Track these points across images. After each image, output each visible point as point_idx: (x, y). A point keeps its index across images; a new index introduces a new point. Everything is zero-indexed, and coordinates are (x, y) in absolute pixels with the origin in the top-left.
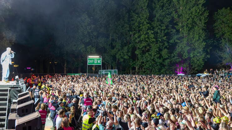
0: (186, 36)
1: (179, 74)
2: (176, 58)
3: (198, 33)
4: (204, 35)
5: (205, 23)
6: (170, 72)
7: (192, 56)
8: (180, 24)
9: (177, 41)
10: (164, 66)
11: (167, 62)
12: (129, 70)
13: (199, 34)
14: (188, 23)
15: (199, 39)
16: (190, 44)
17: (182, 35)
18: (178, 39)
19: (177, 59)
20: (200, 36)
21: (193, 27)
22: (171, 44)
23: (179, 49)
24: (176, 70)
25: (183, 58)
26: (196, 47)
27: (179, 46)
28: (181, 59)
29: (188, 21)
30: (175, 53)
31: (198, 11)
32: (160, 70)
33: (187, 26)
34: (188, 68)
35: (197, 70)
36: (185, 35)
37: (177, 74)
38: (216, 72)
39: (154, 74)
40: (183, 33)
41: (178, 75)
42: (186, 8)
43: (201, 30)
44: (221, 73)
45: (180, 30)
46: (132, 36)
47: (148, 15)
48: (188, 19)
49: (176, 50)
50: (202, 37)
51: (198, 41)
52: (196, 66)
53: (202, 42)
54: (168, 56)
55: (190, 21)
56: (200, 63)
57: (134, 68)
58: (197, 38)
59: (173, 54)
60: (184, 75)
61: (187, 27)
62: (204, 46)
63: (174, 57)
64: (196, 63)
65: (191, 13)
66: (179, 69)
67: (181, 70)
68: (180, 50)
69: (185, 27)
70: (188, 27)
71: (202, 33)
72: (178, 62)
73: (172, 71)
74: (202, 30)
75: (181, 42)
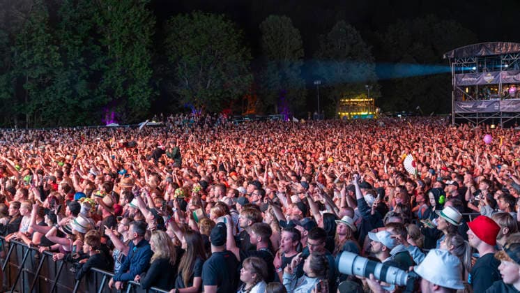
0: (119, 59)
1: (109, 123)
2: (103, 96)
3: (139, 54)
4: (150, 58)
5: (150, 37)
6: (92, 122)
7: (130, 93)
8: (109, 37)
9: (103, 66)
10: (81, 111)
11: (86, 103)
12: (12, 121)
13: (141, 55)
14: (122, 36)
15: (142, 64)
16: (126, 71)
17: (112, 56)
18: (106, 63)
19: (105, 97)
20: (142, 59)
21: (131, 43)
22: (92, 72)
23: (108, 81)
24: (103, 117)
25: (115, 97)
26: (137, 77)
27: (107, 76)
28: (111, 99)
29: (121, 31)
30: (100, 88)
31: (139, 15)
32: (73, 118)
33: (120, 39)
34: (124, 114)
35: (139, 117)
36: (117, 56)
37: (106, 124)
38: (171, 119)
39: (63, 126)
40: (113, 53)
41: (108, 125)
42: (118, 9)
43: (144, 49)
44: (177, 120)
45: (109, 47)
46: (16, 54)
47: (48, 15)
48: (123, 28)
49: (102, 83)
50: (147, 60)
51: (140, 67)
52: (138, 109)
53: (147, 69)
54: (88, 93)
55: (125, 32)
56: (143, 104)
57: (22, 117)
58: (139, 63)
59: (97, 89)
60: (117, 125)
61: (120, 43)
62: (150, 76)
63: (98, 95)
64: (137, 105)
65: (128, 18)
66: (109, 116)
67: (112, 117)
68: (110, 82)
69: (117, 43)
70: (122, 43)
71: (147, 54)
72: (106, 103)
73: (95, 119)
74: (147, 48)
75: (111, 68)
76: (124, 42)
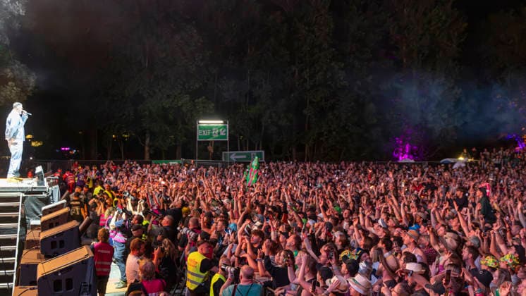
1: (403, 159)
2: (395, 123)
3: (444, 68)
4: (458, 72)
5: (459, 45)
6: (381, 156)
7: (430, 119)
8: (404, 48)
9: (397, 85)
10: (368, 141)
11: (374, 133)
12: (291, 152)
14: (421, 45)
19: (397, 125)
21: (432, 54)
24: (395, 150)
27: (401, 98)
28: (406, 127)
29: (421, 39)
30: (392, 113)
31: (444, 18)
32: (359, 151)
33: (419, 51)
34: (423, 146)
35: (442, 151)
36: (414, 72)
37: (397, 159)
38: (485, 155)
40: (410, 68)
41: (400, 161)
42: (417, 11)
43: (450, 61)
44: (495, 157)
45: (405, 61)
48: (422, 35)
49: (396, 106)
50: (454, 76)
51: (443, 84)
53: (453, 87)
54: (377, 119)
55: (426, 40)
56: (448, 135)
57: (301, 148)
59: (388, 115)
60: (413, 161)
61: (418, 55)
62: (457, 97)
63: (389, 122)
64: (440, 135)
65: (429, 22)
66: (403, 149)
67: (407, 150)
69: (415, 55)
70: (421, 55)
71: (454, 68)
74: (453, 60)
76: (423, 54)
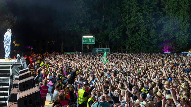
0: (172, 18)
1: (166, 52)
2: (163, 37)
3: (183, 15)
4: (188, 17)
5: (189, 6)
6: (157, 51)
7: (177, 36)
8: (167, 7)
9: (164, 22)
10: (152, 45)
11: (155, 41)
12: (120, 49)
13: (184, 15)
14: (173, 6)
15: (184, 20)
16: (175, 25)
17: (168, 17)
18: (165, 20)
19: (164, 38)
20: (185, 18)
21: (178, 9)
22: (158, 25)
23: (166, 29)
24: (163, 48)
25: (169, 38)
26: (181, 27)
27: (165, 27)
28: (167, 39)
29: (173, 3)
30: (161, 33)
32: (148, 48)
33: (173, 8)
34: (174, 47)
35: (182, 49)
36: (171, 16)
37: (164, 52)
39: (143, 52)
40: (169, 15)
41: (164, 53)
43: (186, 13)
45: (167, 12)
46: (123, 17)
48: (174, 2)
49: (163, 30)
50: (187, 18)
51: (183, 22)
52: (181, 44)
53: (187, 23)
54: (155, 35)
55: (175, 4)
56: (184, 42)
57: (125, 47)
58: (182, 20)
59: (160, 34)
60: (170, 53)
61: (173, 10)
62: (188, 27)
63: (161, 37)
64: (181, 42)
66: (166, 48)
67: (167, 48)
68: (167, 30)
69: (171, 10)
70: (174, 10)
71: (187, 15)
72: (165, 41)
73: (159, 49)
74: (187, 12)
75: (168, 23)
76: (175, 9)
